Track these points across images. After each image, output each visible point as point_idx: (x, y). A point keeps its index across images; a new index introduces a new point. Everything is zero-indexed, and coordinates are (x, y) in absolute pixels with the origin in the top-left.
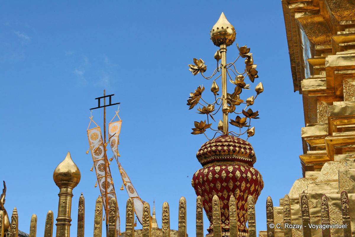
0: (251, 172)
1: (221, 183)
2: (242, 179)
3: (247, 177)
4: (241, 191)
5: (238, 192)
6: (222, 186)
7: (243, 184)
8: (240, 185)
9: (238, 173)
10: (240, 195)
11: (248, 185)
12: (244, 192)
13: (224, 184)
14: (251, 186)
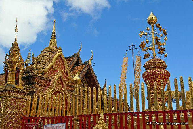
0: (162, 71)
1: (151, 76)
2: (158, 74)
3: (160, 73)
4: (158, 79)
5: (157, 79)
6: (151, 78)
7: (159, 76)
8: (158, 76)
9: (157, 72)
10: (158, 80)
11: (161, 76)
12: (160, 79)
13: (152, 77)
14: (163, 76)
